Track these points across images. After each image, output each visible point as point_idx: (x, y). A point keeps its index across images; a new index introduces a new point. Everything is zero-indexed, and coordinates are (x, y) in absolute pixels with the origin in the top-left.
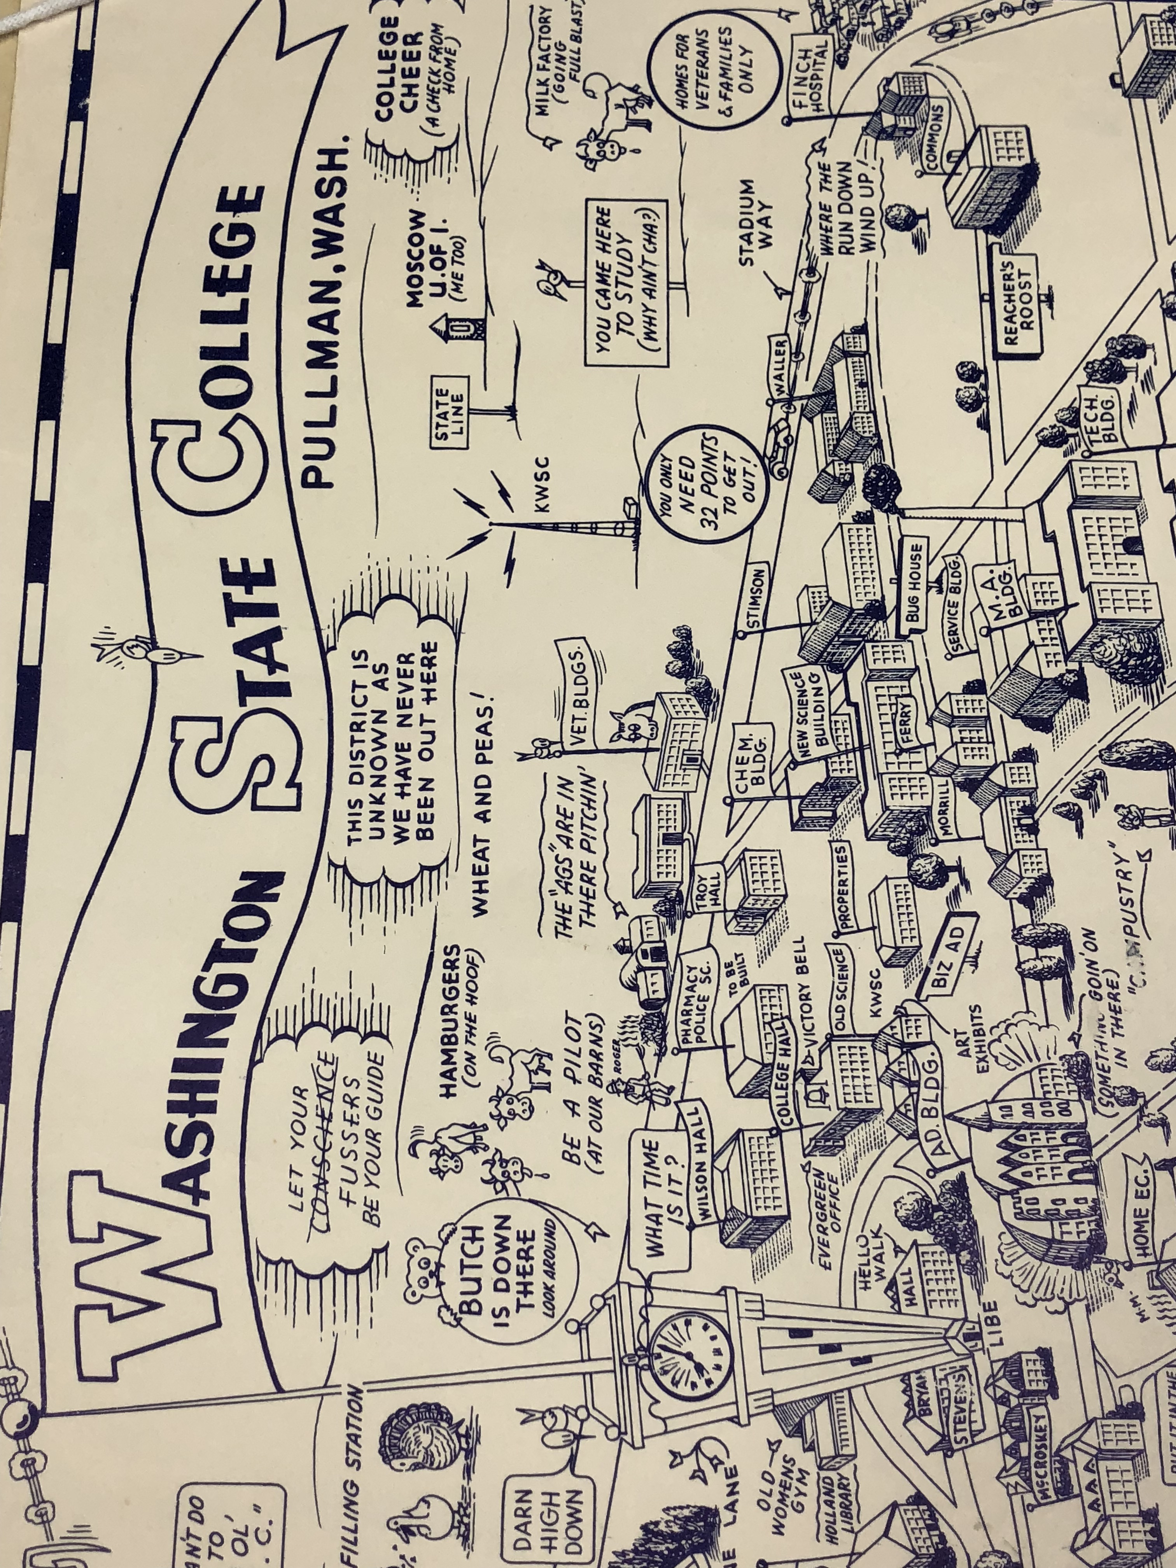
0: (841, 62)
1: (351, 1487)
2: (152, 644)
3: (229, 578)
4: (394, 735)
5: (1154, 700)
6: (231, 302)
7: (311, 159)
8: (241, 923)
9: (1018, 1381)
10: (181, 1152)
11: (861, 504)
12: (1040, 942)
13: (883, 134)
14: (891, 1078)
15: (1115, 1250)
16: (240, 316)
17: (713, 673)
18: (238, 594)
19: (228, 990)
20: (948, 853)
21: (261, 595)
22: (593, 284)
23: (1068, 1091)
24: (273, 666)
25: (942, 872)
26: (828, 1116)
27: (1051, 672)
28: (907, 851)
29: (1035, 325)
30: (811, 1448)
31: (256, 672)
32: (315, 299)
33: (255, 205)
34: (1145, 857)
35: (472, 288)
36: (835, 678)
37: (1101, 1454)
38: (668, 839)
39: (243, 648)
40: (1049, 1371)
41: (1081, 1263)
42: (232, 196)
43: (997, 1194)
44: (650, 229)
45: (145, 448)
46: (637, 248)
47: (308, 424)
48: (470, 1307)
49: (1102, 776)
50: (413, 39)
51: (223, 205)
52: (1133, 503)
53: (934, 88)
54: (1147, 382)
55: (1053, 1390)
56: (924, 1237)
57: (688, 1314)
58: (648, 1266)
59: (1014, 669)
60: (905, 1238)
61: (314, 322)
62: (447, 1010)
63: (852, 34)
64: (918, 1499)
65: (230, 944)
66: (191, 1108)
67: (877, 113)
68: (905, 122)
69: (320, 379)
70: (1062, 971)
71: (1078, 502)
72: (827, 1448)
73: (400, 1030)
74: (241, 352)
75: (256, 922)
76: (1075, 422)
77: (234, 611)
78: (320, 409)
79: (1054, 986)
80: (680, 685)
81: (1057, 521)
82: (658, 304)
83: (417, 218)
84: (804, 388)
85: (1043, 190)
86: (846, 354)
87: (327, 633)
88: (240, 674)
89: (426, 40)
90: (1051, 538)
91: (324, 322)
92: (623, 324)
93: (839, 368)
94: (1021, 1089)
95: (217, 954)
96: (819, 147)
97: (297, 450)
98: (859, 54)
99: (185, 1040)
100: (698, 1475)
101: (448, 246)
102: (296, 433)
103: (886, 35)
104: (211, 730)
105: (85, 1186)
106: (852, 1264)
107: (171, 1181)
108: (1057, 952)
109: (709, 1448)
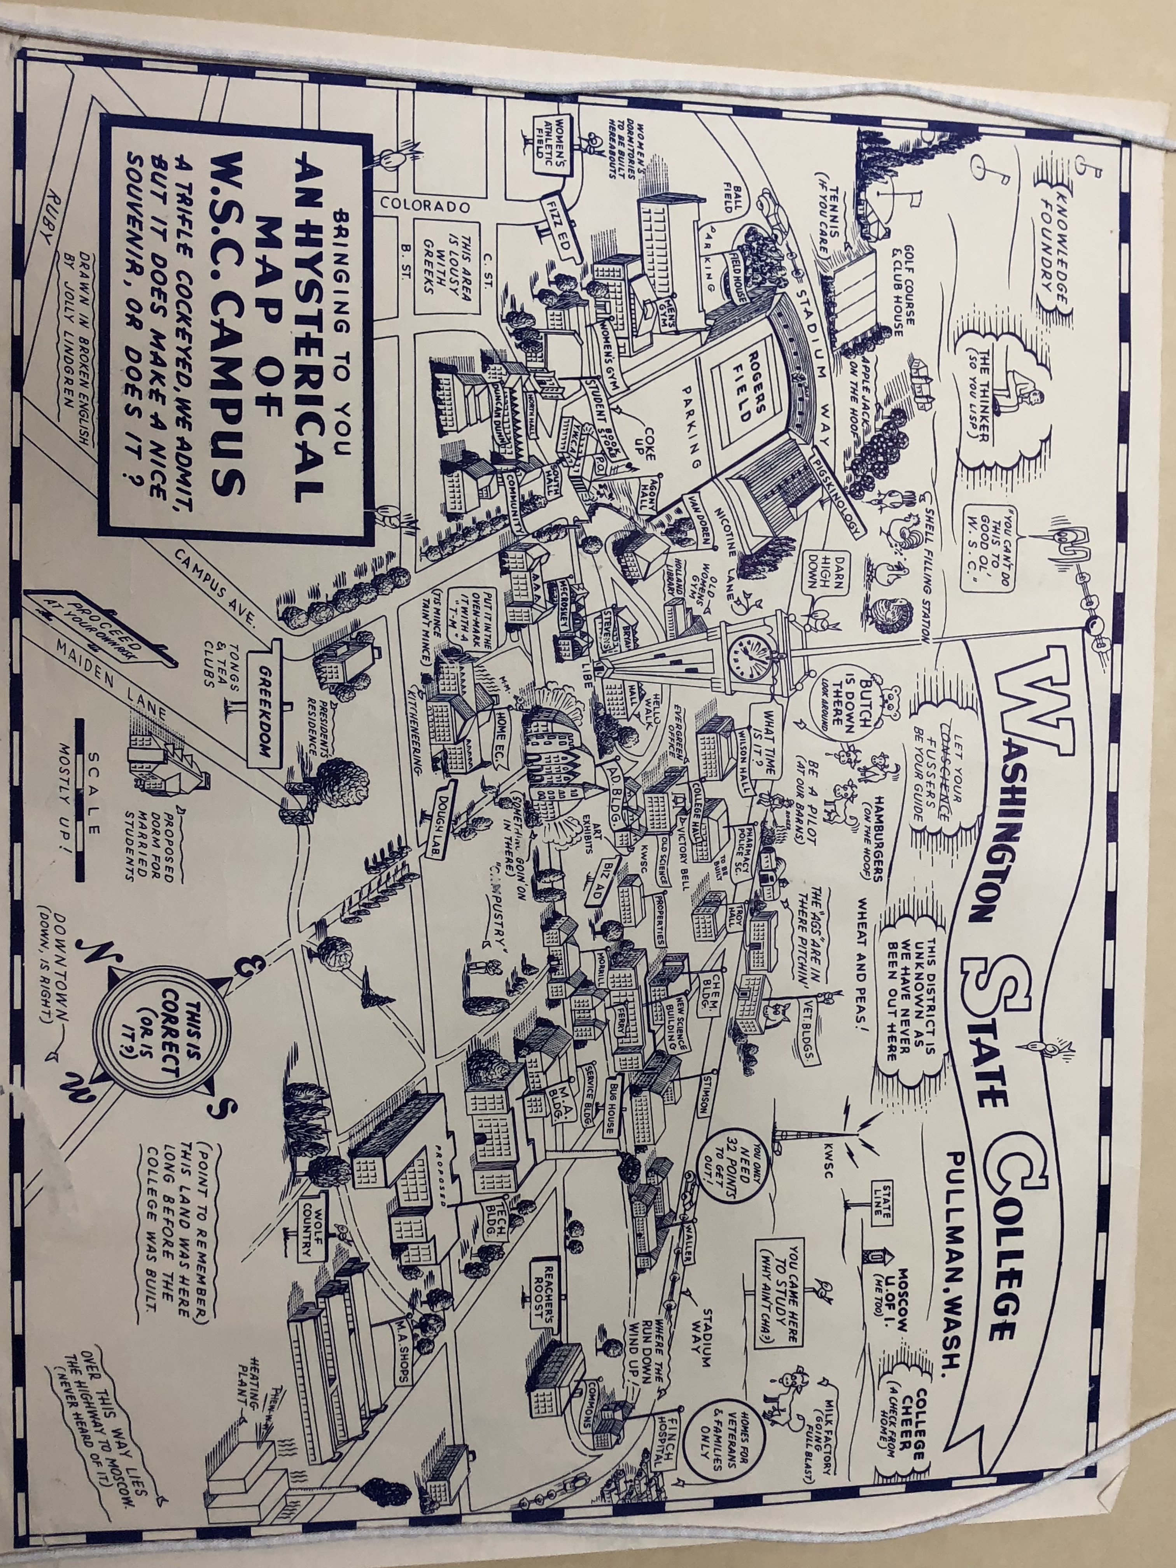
0: (646, 1453)
1: (927, 590)
2: (1043, 1053)
3: (1003, 1095)
4: (910, 1004)
5: (474, 1040)
6: (1008, 1265)
7: (962, 1361)
8: (992, 893)
9: (575, 644)
10: (1018, 767)
11: (642, 1158)
12: (551, 891)
13: (622, 1405)
14: (637, 811)
15: (517, 716)
16: (1003, 1256)
17: (732, 1048)
18: (998, 1085)
19: (997, 855)
20: (601, 942)
21: (985, 1085)
22: (799, 1290)
23: (539, 806)
24: (978, 1043)
25: (604, 932)
26: (674, 789)
27: (535, 1055)
28: (624, 943)
29: (534, 1280)
30: (688, 610)
31: (986, 1039)
32: (960, 1270)
33: (995, 1328)
34: (486, 944)
35: (870, 1283)
36: (661, 1047)
37: (531, 605)
38: (757, 946)
39: (994, 1053)
40: (557, 650)
41: (537, 709)
42: (1007, 1333)
43: (582, 747)
44: (765, 1330)
45: (1051, 1172)
46: (774, 1316)
47: (962, 1191)
48: (867, 684)
49: (509, 992)
50: (905, 1445)
51: (1011, 1327)
52: (479, 1166)
53: (588, 1440)
54: (465, 1247)
55: (556, 639)
56: (623, 723)
57: (751, 681)
58: (773, 707)
59: (556, 1057)
60: (634, 723)
61: (960, 1255)
62: (880, 845)
63: (639, 1474)
64: (632, 582)
65: (997, 881)
66: (1014, 790)
67: (625, 1419)
68: (608, 1414)
69: (956, 1220)
70: (539, 875)
71: (512, 1166)
72: (680, 609)
73: (905, 833)
74: (1001, 1233)
75: (985, 893)
76: (512, 1217)
77: (999, 1075)
78: (956, 1201)
79: (544, 866)
80: (751, 1040)
81: (526, 1151)
82: (761, 1280)
83: (902, 1326)
84: (674, 1231)
85: (523, 1373)
86: (649, 1254)
87: (949, 1064)
88: (996, 1038)
89: (898, 1445)
90: (530, 1141)
91: (954, 1256)
92: (782, 1266)
93: (653, 1245)
94: (565, 807)
95: (1003, 875)
96: (662, 1392)
97: (967, 1176)
98: (635, 1460)
99: (1018, 827)
100: (747, 596)
101: (885, 1309)
102: (968, 1186)
103: (618, 1474)
104: (1011, 1004)
105: (1067, 748)
106: (663, 709)
107: (1022, 751)
108: (541, 886)
109: (741, 610)
